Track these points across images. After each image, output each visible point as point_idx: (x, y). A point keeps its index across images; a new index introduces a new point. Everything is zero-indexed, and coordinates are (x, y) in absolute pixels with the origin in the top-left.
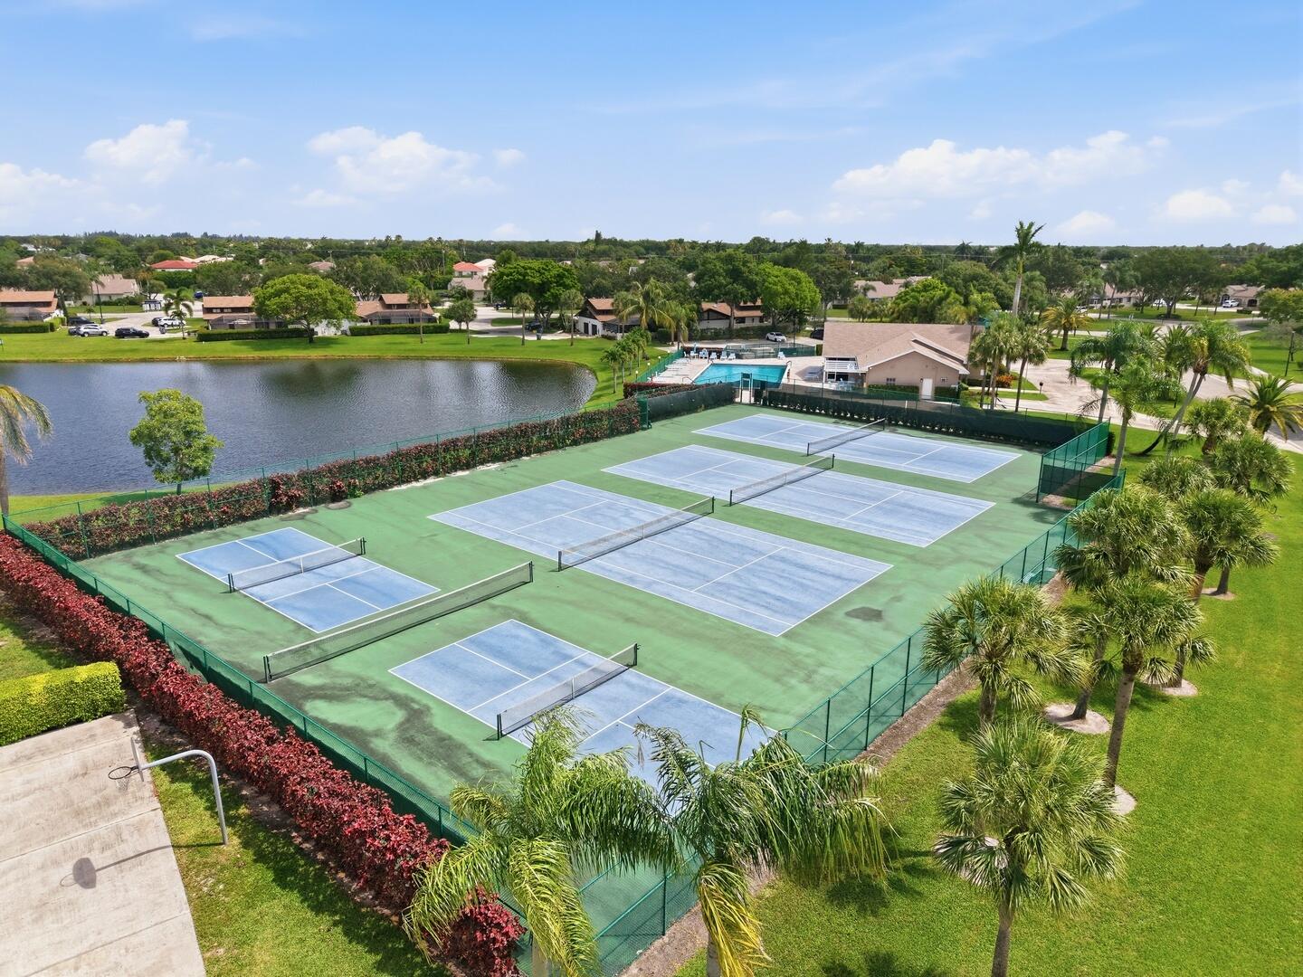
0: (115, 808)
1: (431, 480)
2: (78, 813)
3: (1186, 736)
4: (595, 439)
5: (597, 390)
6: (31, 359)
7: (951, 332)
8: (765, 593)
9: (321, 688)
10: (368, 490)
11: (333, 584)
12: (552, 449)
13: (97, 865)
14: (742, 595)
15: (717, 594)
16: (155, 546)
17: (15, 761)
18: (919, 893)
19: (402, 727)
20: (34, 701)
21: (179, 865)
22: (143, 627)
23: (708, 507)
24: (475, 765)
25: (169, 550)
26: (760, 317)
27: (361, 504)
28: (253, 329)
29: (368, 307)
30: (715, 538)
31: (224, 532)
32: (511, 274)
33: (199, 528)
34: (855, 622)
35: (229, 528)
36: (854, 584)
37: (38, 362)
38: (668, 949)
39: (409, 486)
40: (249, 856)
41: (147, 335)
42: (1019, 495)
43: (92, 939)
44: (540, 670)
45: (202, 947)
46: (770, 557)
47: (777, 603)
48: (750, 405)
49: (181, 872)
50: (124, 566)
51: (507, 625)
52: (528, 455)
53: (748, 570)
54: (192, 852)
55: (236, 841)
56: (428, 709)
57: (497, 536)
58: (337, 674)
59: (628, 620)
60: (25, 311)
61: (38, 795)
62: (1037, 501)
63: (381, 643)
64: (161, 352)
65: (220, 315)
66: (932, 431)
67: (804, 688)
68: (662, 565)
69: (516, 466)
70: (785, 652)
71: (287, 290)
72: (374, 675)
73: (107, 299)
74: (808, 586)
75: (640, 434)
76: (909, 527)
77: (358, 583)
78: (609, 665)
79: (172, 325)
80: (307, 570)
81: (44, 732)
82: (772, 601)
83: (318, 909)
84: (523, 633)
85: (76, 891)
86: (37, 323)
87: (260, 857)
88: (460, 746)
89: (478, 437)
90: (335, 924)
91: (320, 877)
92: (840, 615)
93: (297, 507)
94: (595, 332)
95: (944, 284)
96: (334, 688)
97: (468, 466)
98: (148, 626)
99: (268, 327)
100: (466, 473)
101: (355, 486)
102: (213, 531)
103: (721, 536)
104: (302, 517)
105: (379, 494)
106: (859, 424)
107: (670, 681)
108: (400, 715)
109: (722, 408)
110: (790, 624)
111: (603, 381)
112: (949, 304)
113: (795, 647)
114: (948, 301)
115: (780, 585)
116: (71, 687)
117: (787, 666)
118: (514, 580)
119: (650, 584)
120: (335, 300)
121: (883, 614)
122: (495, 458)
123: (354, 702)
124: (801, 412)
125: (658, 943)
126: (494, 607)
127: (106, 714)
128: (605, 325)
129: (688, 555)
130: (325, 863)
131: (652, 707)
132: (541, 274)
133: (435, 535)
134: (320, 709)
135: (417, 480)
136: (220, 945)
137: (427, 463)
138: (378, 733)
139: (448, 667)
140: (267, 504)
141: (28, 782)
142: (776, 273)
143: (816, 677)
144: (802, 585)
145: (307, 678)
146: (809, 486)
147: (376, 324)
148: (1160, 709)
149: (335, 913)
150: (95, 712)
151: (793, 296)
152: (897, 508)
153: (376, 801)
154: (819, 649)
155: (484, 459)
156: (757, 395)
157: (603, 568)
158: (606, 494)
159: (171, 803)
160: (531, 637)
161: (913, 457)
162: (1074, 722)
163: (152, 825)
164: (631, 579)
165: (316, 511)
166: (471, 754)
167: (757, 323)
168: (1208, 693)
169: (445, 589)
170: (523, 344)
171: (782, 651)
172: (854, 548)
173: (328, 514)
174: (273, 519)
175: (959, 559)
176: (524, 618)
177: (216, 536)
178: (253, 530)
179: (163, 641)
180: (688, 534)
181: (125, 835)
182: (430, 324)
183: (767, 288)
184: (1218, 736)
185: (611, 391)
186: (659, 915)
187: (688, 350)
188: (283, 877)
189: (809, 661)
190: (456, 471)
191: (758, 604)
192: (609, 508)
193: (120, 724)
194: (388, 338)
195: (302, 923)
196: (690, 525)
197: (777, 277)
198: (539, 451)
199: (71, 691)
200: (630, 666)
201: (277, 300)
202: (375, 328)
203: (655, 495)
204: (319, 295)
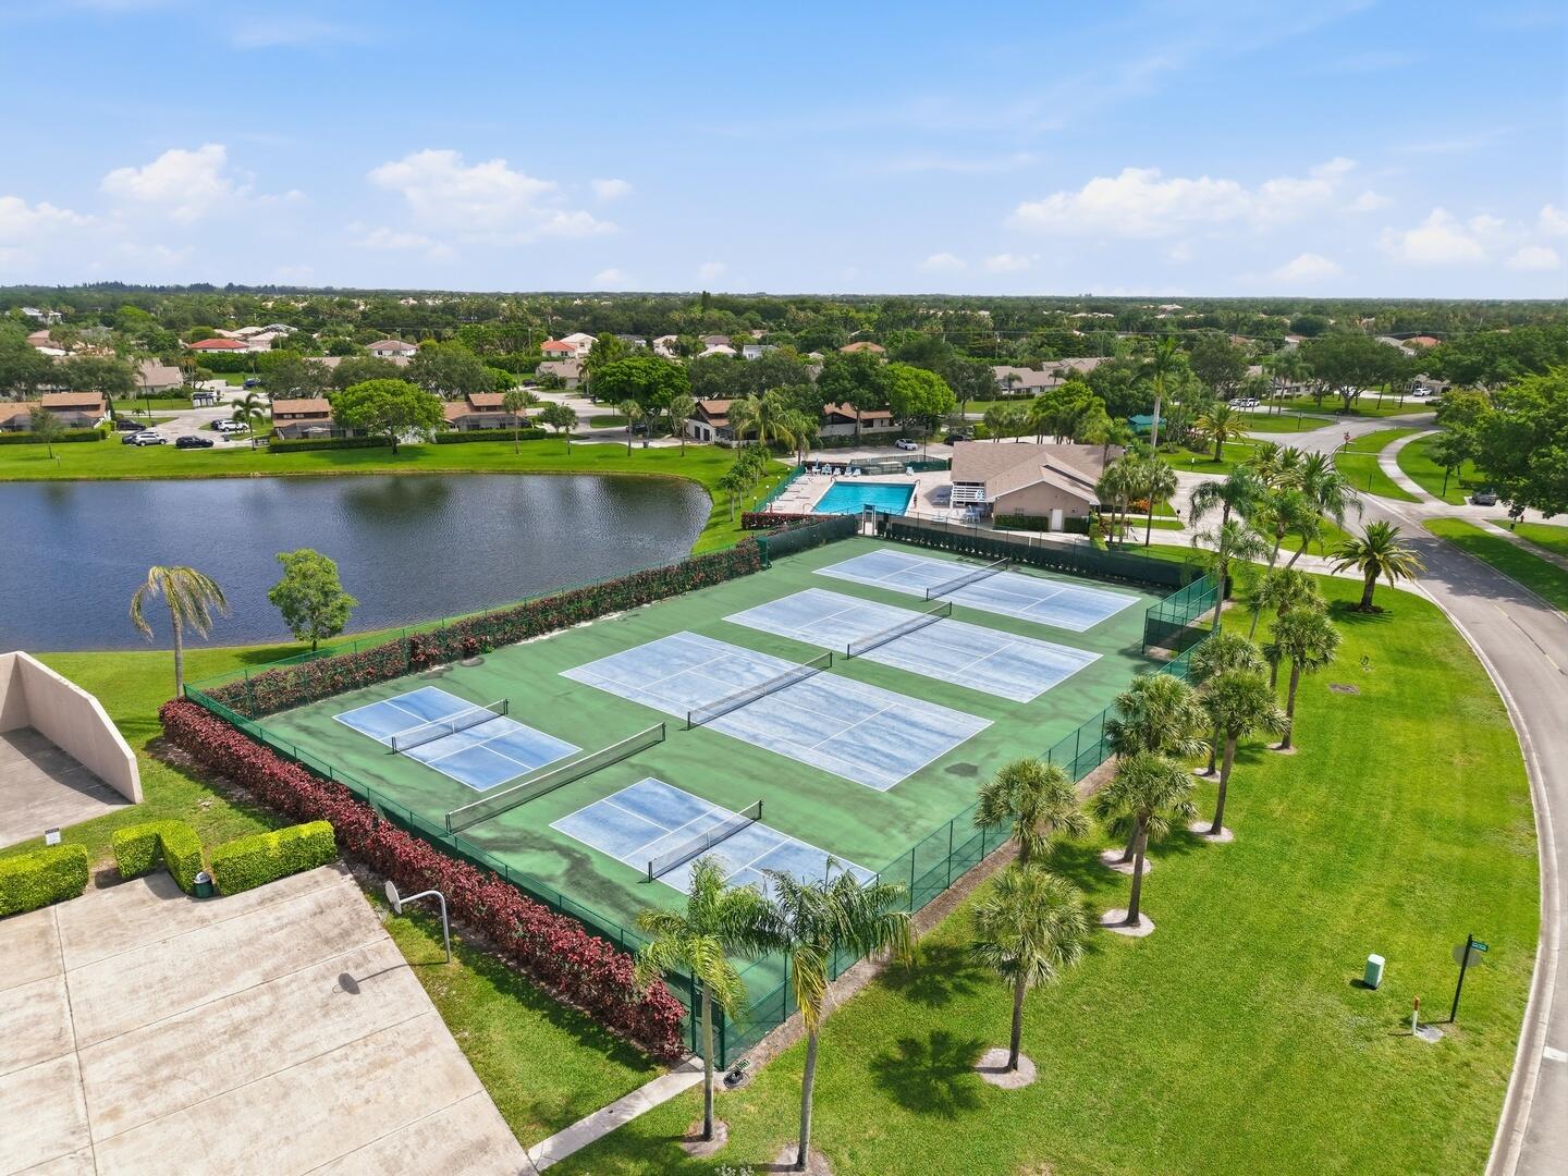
0: (355, 937)
1: (556, 633)
2: (327, 941)
3: (1212, 875)
4: (715, 583)
5: (713, 516)
6: (92, 476)
7: (1088, 454)
8: (876, 750)
9: (494, 840)
10: (498, 644)
11: (485, 745)
12: (672, 595)
13: (356, 978)
14: (854, 753)
15: (832, 751)
16: (310, 708)
17: (262, 902)
18: (974, 993)
19: (569, 873)
20: (271, 854)
21: (419, 978)
22: (346, 791)
23: (825, 661)
24: (633, 903)
25: (324, 711)
26: (890, 419)
27: (493, 660)
28: (329, 438)
29: (454, 410)
30: (833, 694)
31: (369, 692)
32: (614, 374)
33: (346, 688)
34: (953, 777)
35: (373, 688)
36: (956, 740)
37: (99, 479)
38: (788, 1031)
39: (537, 638)
40: (470, 971)
41: (211, 444)
42: (1127, 645)
43: (371, 1027)
44: (678, 824)
45: (452, 1032)
46: (882, 714)
47: (886, 760)
48: (874, 537)
49: (422, 982)
50: (288, 729)
51: (647, 783)
52: (648, 602)
53: (863, 728)
54: (426, 969)
55: (456, 961)
56: (588, 858)
57: (629, 694)
58: (505, 829)
59: (753, 777)
60: (72, 416)
61: (289, 928)
62: (1143, 652)
63: (539, 801)
64: (231, 467)
65: (292, 422)
66: (1056, 571)
67: (902, 838)
68: (783, 723)
69: (637, 615)
70: (890, 806)
71: (370, 398)
72: (538, 829)
73: (149, 392)
74: (915, 743)
75: (760, 574)
76: (1016, 682)
77: (506, 743)
78: (736, 818)
79: (236, 429)
80: (457, 731)
81: (277, 879)
82: (881, 758)
83: (531, 1006)
84: (662, 791)
85: (346, 996)
86: (88, 430)
87: (480, 972)
88: (618, 888)
89: (601, 587)
90: (544, 1016)
91: (527, 986)
92: (940, 771)
93: (433, 665)
94: (707, 437)
95: (1089, 388)
96: (505, 841)
97: (591, 617)
98: (351, 790)
99: (345, 436)
100: (589, 624)
101: (486, 642)
102: (359, 691)
103: (839, 693)
104: (439, 675)
105: (509, 649)
106: (983, 563)
107: (790, 832)
108: (565, 864)
109: (844, 542)
110: (896, 780)
111: (720, 504)
112: (1089, 417)
113: (899, 801)
114: (1089, 413)
115: (890, 742)
116: (299, 842)
117: (890, 817)
118: (649, 740)
119: (771, 743)
120: (422, 408)
121: (979, 770)
122: (617, 607)
123: (524, 852)
124: (925, 546)
125: (780, 1027)
126: (632, 766)
127: (322, 864)
128: (719, 430)
129: (806, 712)
130: (528, 976)
131: (775, 854)
132: (648, 374)
133: (569, 693)
134: (499, 859)
135: (543, 633)
136: (465, 1030)
137: (553, 616)
138: (550, 878)
139: (602, 822)
140: (406, 663)
141: (278, 919)
142: (905, 375)
143: (915, 828)
144: (909, 742)
145: (482, 832)
146: (925, 636)
147: (464, 430)
148: (1197, 853)
149: (544, 1008)
150: (314, 863)
151: (925, 401)
152: (1005, 661)
153: (572, 927)
154: (917, 801)
155: (607, 609)
156: (881, 527)
157: (728, 727)
158: (728, 646)
159: (398, 933)
160: (668, 794)
161: (1030, 602)
162: (1122, 865)
163: (389, 949)
164: (755, 737)
165: (452, 669)
166: (629, 895)
167: (887, 429)
168: (1241, 840)
169: (588, 749)
170: (629, 455)
171: (887, 805)
172: (961, 704)
173: (462, 670)
174: (412, 677)
175: (1055, 716)
176: (660, 776)
177: (363, 696)
178: (397, 690)
179: (368, 803)
180: (807, 690)
181: (370, 957)
182: (525, 430)
183: (896, 392)
184: (1237, 875)
185: (727, 518)
186: (782, 1009)
187: (809, 465)
188: (502, 985)
189: (908, 813)
190: (579, 622)
191: (868, 761)
192: (731, 662)
193: (336, 873)
194: (479, 447)
195: (520, 1016)
196: (811, 680)
197: (907, 380)
198: (659, 597)
199: (299, 845)
200: (755, 820)
201: (359, 409)
202: (463, 435)
203: (776, 648)
204: (406, 403)
